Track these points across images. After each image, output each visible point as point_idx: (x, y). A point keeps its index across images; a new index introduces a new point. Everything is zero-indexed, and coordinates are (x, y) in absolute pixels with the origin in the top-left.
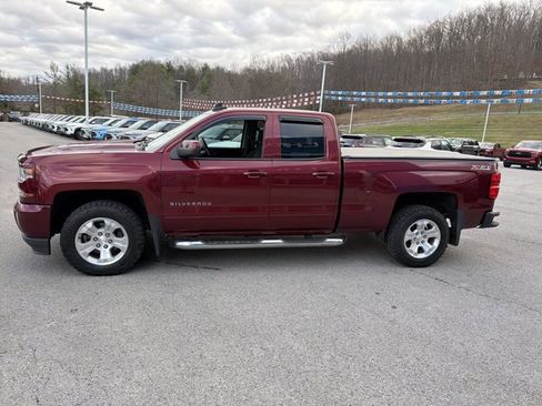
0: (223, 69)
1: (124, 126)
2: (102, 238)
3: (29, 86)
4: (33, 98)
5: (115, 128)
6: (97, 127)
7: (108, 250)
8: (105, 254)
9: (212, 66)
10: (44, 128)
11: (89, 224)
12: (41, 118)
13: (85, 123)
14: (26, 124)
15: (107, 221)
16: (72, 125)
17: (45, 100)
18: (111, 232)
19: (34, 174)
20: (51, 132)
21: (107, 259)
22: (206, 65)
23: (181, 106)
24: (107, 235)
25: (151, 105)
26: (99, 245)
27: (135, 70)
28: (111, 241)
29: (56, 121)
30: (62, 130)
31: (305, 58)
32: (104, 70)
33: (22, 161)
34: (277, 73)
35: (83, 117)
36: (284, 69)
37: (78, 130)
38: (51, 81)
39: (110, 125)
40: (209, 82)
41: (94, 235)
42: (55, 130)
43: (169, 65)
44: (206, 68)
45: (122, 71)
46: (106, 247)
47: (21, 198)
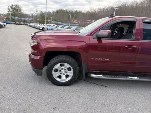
0: (81, 12)
1: (56, 27)
2: (63, 71)
3: (30, 16)
4: (31, 19)
5: (53, 28)
6: (49, 27)
7: (65, 76)
8: (64, 77)
9: (78, 11)
10: (34, 27)
11: (58, 65)
12: (33, 24)
13: (45, 26)
14: (30, 26)
15: (66, 64)
16: (42, 26)
17: (34, 20)
18: (66, 68)
19: (38, 43)
20: (36, 28)
21: (64, 79)
22: (76, 10)
23: (70, 22)
24: (65, 69)
25: (61, 22)
26: (61, 73)
27: (57, 12)
28: (66, 72)
29: (37, 25)
30: (39, 28)
31: (105, 9)
32: (49, 12)
33: (33, 37)
34: (97, 13)
35: (44, 24)
36: (99, 12)
37: (43, 28)
38: (36, 14)
39: (52, 27)
40: (77, 15)
41: (59, 69)
42: (37, 28)
43: (66, 10)
44: (76, 11)
45: (54, 12)
46: (64, 74)
47: (32, 52)
